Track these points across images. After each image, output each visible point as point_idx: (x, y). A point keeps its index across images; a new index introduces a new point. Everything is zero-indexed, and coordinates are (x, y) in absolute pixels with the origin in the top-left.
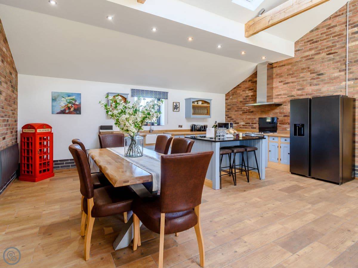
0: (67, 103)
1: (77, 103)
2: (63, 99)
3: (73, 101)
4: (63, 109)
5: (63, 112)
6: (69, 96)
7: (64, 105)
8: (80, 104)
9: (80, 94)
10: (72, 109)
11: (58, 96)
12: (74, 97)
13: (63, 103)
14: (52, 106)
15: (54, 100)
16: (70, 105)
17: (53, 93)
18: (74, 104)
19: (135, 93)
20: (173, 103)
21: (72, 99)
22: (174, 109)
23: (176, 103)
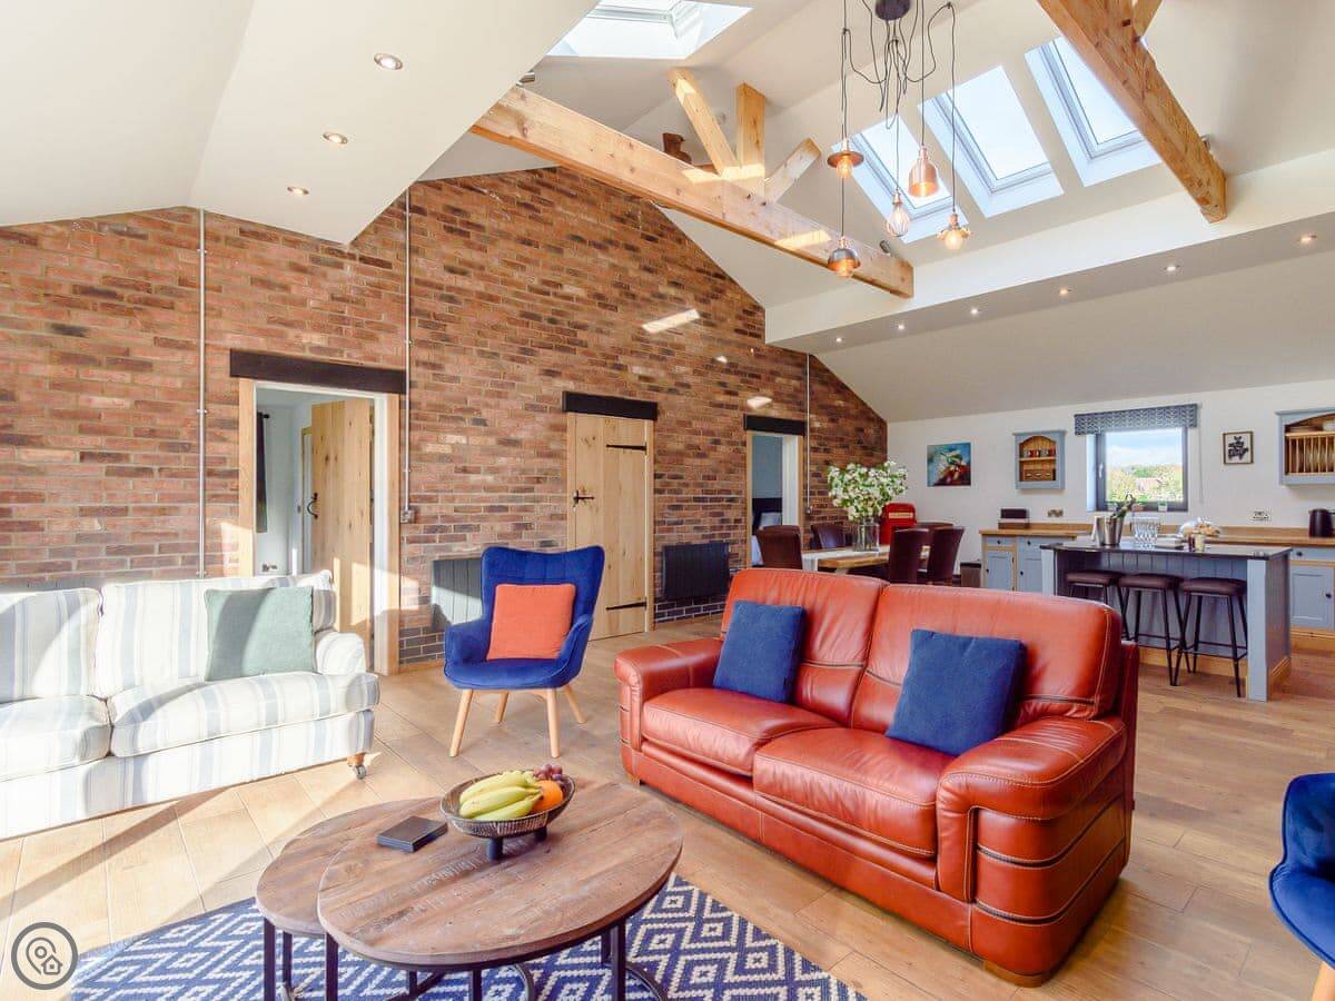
0: (948, 465)
1: (963, 463)
2: (943, 457)
3: (957, 460)
4: (942, 476)
5: (942, 483)
6: (951, 450)
7: (944, 468)
8: (969, 463)
9: (969, 444)
10: (956, 476)
11: (935, 453)
12: (958, 452)
13: (942, 465)
14: (928, 471)
15: (930, 460)
16: (952, 468)
17: (929, 447)
18: (959, 466)
19: (1084, 423)
20: (1224, 435)
21: (957, 456)
22: (1230, 456)
23: (1238, 436)
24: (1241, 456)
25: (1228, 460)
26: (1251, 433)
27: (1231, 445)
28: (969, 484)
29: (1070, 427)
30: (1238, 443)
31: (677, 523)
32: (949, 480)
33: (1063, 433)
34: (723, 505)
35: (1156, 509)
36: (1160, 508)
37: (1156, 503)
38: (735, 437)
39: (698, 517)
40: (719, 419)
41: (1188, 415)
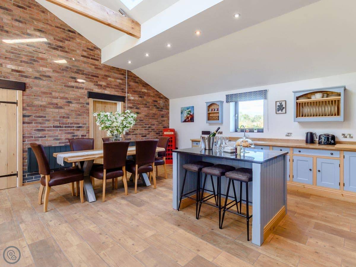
0: (187, 114)
1: (192, 114)
2: (185, 112)
4: (185, 119)
5: (185, 121)
6: (188, 109)
7: (186, 116)
8: (193, 114)
9: (193, 107)
10: (189, 119)
11: (183, 110)
12: (190, 109)
13: (185, 114)
14: (181, 117)
15: (182, 113)
16: (188, 116)
17: (182, 108)
18: (190, 115)
19: (229, 98)
20: (276, 102)
21: (189, 111)
22: (278, 110)
23: (281, 102)
24: (282, 110)
25: (277, 113)
26: (285, 101)
27: (278, 106)
28: (193, 121)
29: (224, 100)
30: (281, 105)
31: (41, 137)
32: (187, 120)
33: (222, 102)
34: (74, 129)
35: (253, 132)
36: (255, 131)
37: (253, 129)
38: (81, 101)
39: (57, 135)
40: (71, 93)
41: (263, 94)
